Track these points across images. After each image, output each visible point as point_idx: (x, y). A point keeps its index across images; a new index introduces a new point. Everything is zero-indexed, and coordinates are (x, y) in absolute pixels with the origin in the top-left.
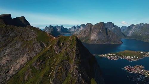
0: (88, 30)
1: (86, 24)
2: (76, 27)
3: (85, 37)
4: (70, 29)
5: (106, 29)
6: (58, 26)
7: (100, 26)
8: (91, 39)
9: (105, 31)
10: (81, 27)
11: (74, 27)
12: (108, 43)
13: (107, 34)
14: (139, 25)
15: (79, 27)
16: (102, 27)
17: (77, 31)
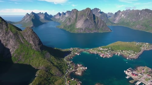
0: (74, 17)
1: (71, 11)
2: (61, 14)
3: (70, 25)
4: (55, 16)
5: (94, 15)
6: (41, 13)
7: (87, 12)
8: (78, 28)
9: (93, 18)
10: (67, 14)
11: (59, 14)
12: (96, 31)
13: (95, 22)
14: (125, 11)
15: (64, 14)
16: (89, 13)
17: (62, 18)
